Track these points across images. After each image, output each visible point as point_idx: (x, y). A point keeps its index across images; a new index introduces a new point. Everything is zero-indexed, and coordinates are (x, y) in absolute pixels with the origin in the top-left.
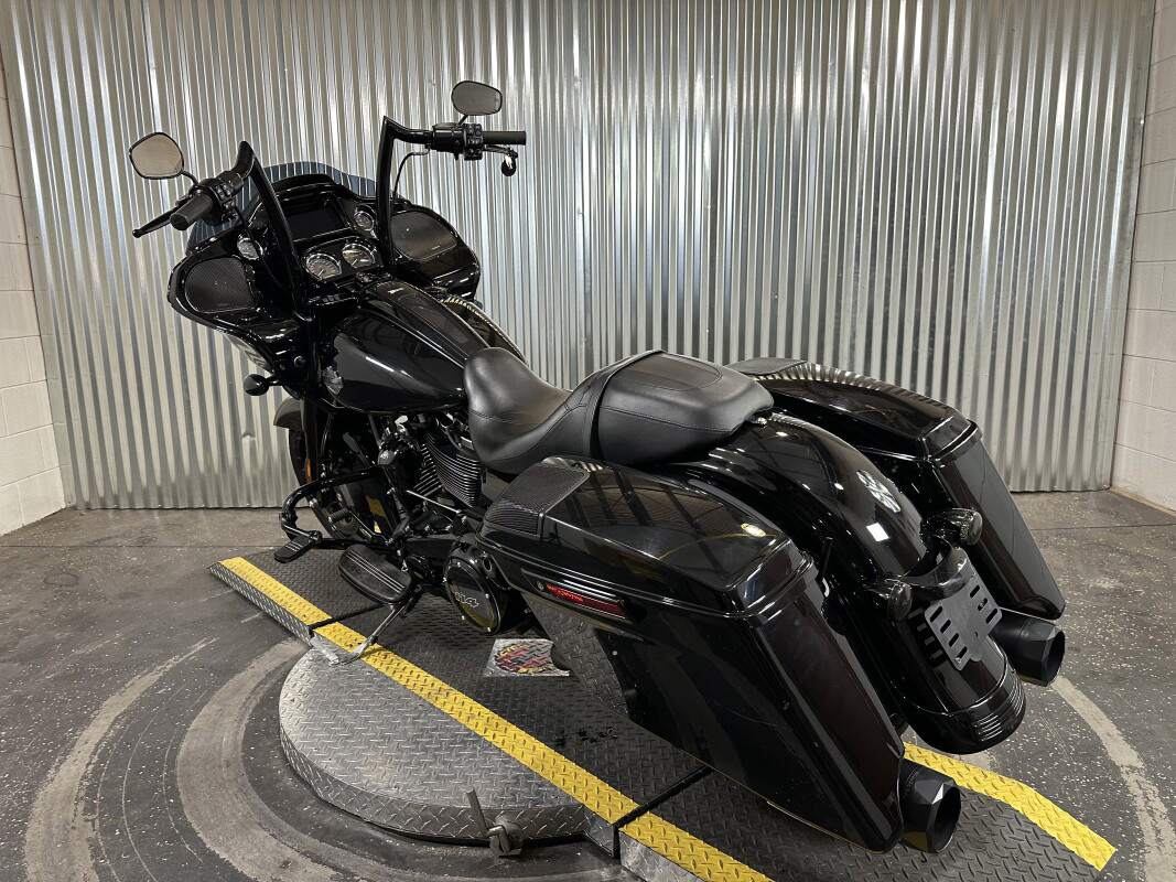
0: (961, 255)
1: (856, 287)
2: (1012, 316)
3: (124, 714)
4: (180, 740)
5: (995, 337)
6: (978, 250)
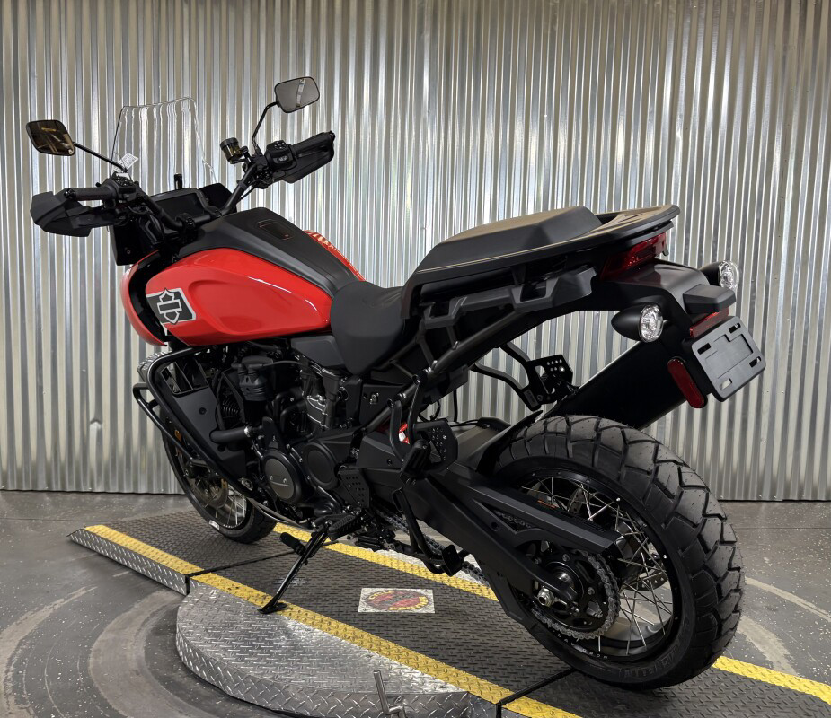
0: (761, 284)
2: (805, 340)
3: (26, 638)
4: (88, 657)
5: (790, 358)
6: (776, 280)
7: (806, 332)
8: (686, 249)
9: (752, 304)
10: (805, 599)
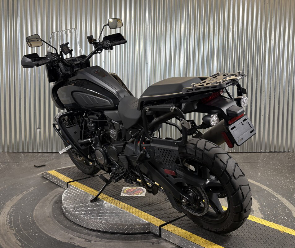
2: (275, 98)
3: (13, 205)
4: (33, 212)
5: (270, 104)
7: (275, 95)
9: (257, 86)
10: (269, 188)
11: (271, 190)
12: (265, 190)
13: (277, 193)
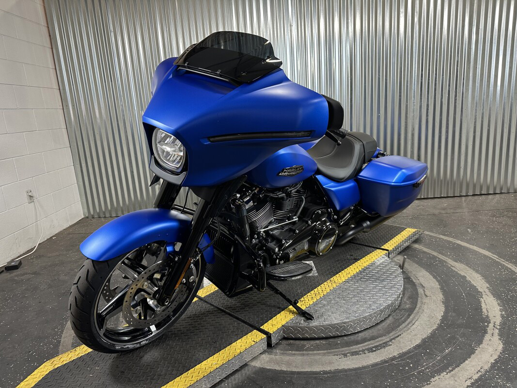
0: (460, 93)
1: (414, 109)
6: (467, 90)
7: (483, 114)
8: (422, 79)
9: (455, 102)
10: (492, 253)
11: (497, 257)
12: (488, 257)
13: (507, 260)
